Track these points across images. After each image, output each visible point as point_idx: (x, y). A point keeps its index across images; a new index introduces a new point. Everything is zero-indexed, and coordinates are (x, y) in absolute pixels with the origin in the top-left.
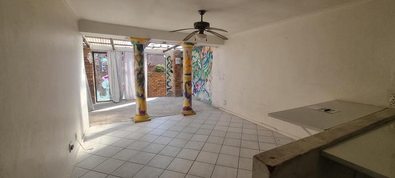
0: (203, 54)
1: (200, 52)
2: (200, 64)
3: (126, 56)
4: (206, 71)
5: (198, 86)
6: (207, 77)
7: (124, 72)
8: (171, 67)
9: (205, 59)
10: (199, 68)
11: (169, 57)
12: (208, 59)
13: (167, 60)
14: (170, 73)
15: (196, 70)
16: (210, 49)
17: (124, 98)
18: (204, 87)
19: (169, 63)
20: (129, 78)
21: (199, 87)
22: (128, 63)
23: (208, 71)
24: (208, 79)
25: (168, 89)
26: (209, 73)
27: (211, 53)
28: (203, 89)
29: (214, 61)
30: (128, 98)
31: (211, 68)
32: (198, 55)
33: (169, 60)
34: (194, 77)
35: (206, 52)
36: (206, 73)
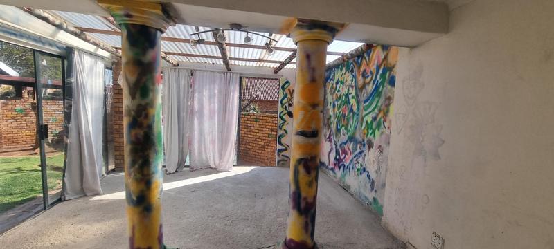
0: (364, 76)
1: (356, 70)
2: (353, 101)
3: (197, 79)
4: (369, 119)
5: (345, 153)
6: (371, 137)
7: (192, 112)
8: (290, 105)
9: (370, 88)
10: (352, 110)
11: (287, 82)
12: (377, 88)
13: (281, 91)
14: (285, 117)
15: (344, 115)
16: (386, 58)
17: (187, 163)
18: (360, 160)
19: (285, 96)
20: (201, 123)
21: (349, 157)
22: (201, 93)
23: (375, 119)
24: (376, 142)
25: (280, 151)
26: (379, 126)
27: (390, 68)
28: (358, 166)
29: (398, 92)
30: (197, 163)
31: (386, 114)
32: (351, 77)
33: (287, 91)
34: (338, 130)
35: (373, 68)
36: (369, 126)
